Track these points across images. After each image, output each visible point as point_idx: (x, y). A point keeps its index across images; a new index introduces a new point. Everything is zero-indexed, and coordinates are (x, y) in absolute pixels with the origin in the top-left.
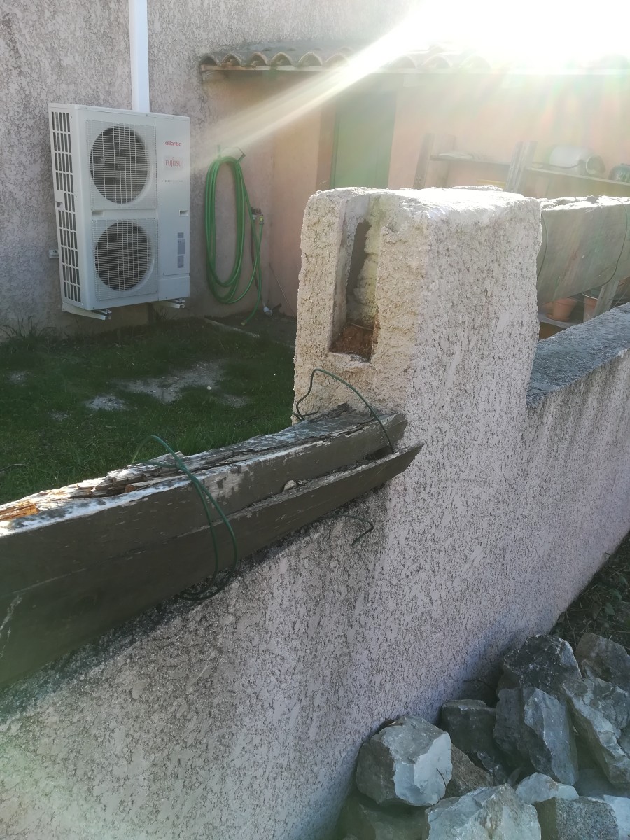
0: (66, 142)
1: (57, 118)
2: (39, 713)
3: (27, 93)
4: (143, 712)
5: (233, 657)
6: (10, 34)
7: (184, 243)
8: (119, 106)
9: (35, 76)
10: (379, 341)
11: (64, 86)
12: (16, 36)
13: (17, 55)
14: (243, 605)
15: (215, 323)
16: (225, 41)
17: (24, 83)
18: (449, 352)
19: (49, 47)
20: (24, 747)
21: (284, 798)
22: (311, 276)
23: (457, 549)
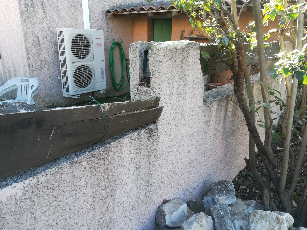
0: (62, 41)
1: (59, 33)
2: (62, 167)
3: (49, 26)
4: (89, 175)
5: (114, 165)
6: (43, 8)
7: (103, 71)
8: (80, 28)
9: (52, 20)
10: (152, 81)
11: (61, 23)
12: (45, 8)
13: (46, 14)
14: (116, 150)
15: (116, 98)
16: (114, 5)
17: (48, 23)
18: (172, 84)
19: (56, 11)
20: (59, 176)
21: (134, 218)
22: (133, 66)
23: (185, 147)
